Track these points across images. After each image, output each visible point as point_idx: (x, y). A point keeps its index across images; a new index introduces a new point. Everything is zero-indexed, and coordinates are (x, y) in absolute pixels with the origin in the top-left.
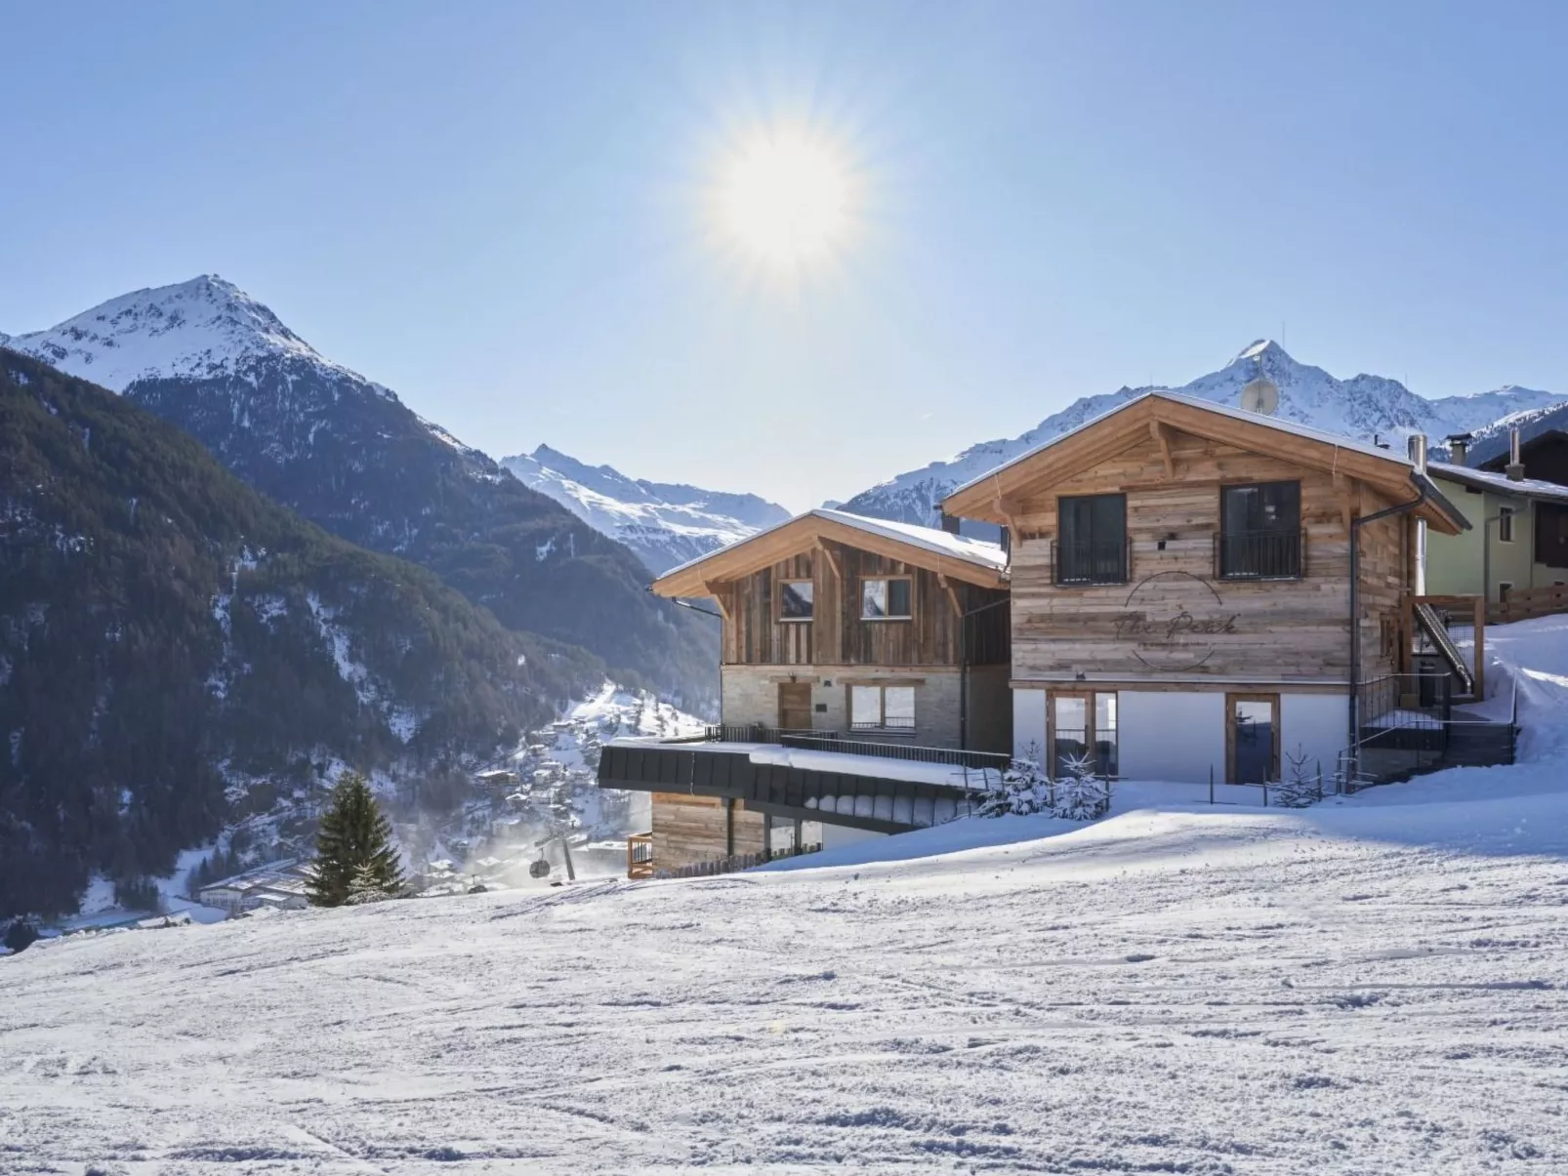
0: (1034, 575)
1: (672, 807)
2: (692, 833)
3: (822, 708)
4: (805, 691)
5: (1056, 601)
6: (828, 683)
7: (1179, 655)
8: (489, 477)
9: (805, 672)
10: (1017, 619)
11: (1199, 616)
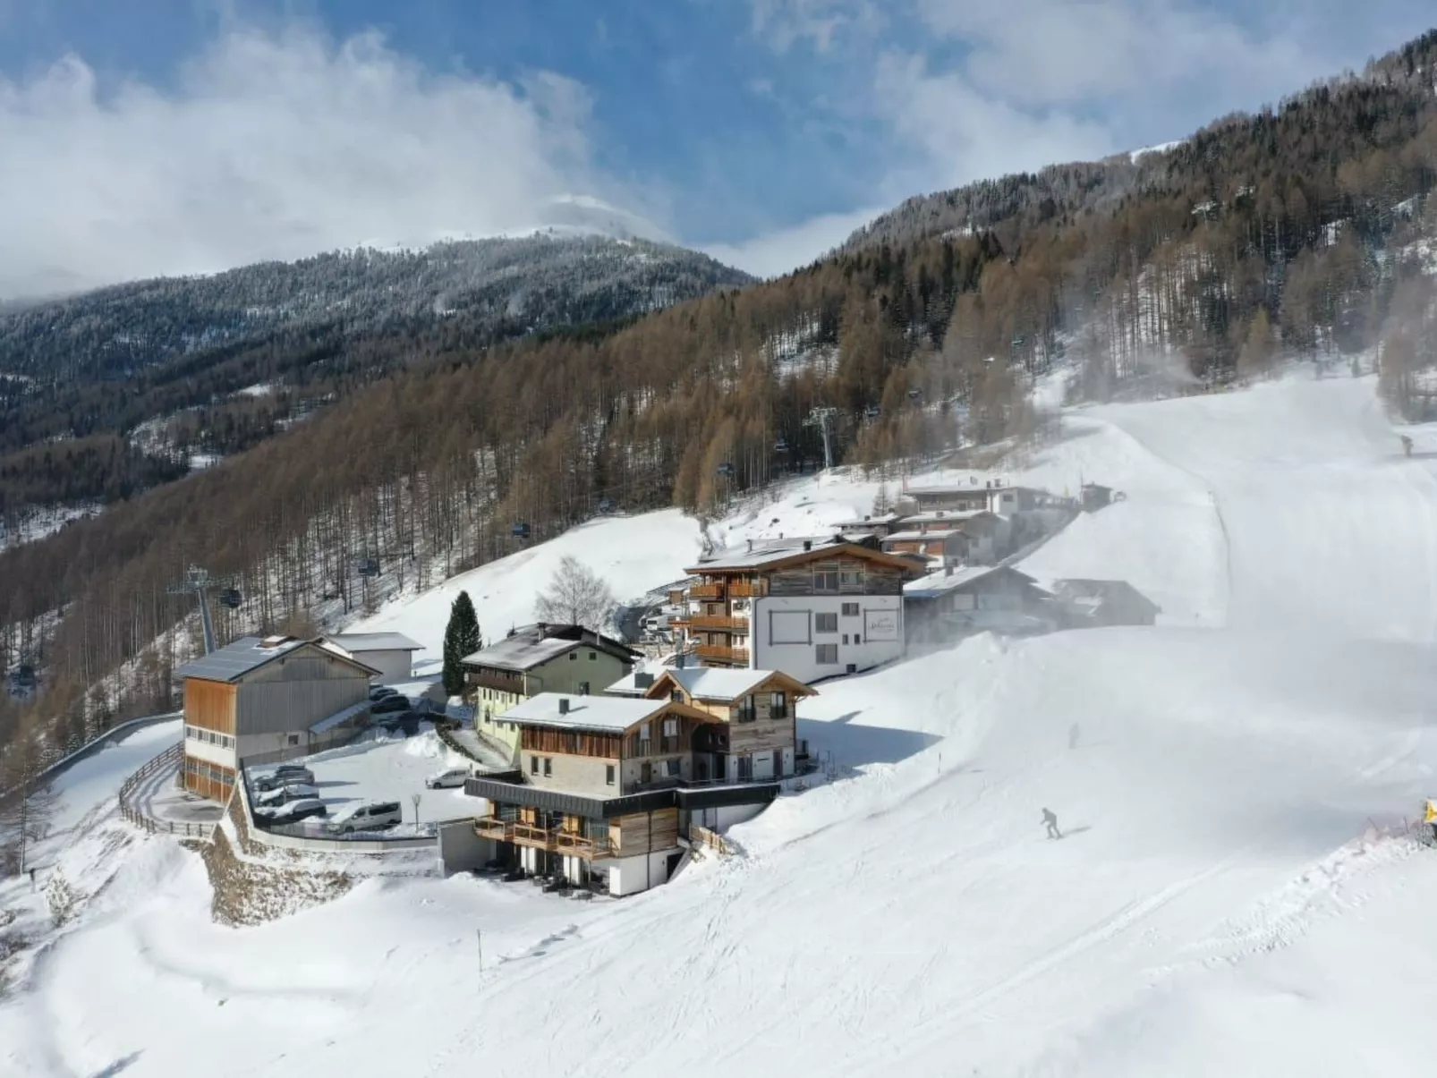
0: (735, 719)
3: (655, 771)
5: (739, 727)
6: (656, 762)
7: (765, 741)
9: (650, 758)
10: (731, 734)
11: (769, 729)
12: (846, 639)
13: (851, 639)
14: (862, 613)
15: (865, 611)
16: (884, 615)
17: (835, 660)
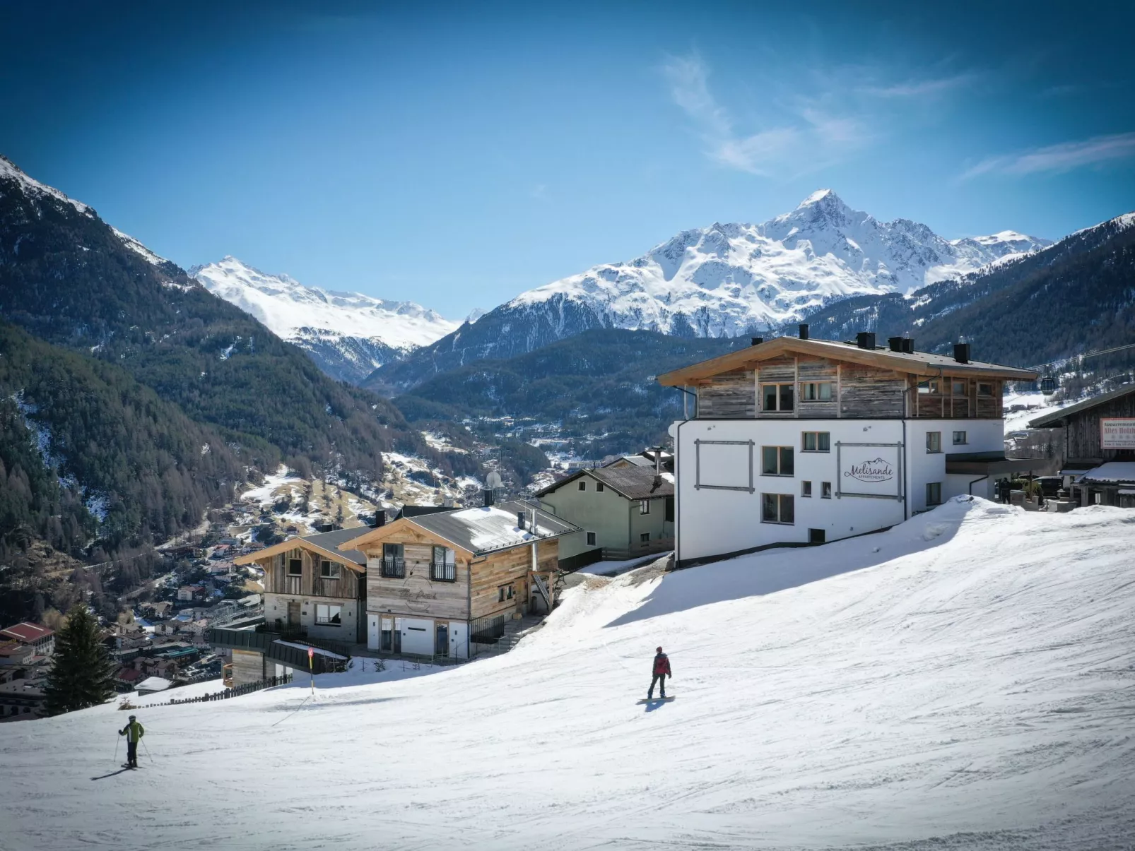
0: (374, 571)
1: (240, 656)
2: (249, 667)
3: (305, 613)
4: (298, 606)
5: (381, 582)
6: (307, 603)
7: (420, 606)
8: (179, 287)
9: (298, 598)
10: (369, 588)
11: (426, 592)
12: (807, 487)
13: (816, 489)
14: (833, 448)
15: (839, 444)
16: (871, 453)
17: (789, 517)
